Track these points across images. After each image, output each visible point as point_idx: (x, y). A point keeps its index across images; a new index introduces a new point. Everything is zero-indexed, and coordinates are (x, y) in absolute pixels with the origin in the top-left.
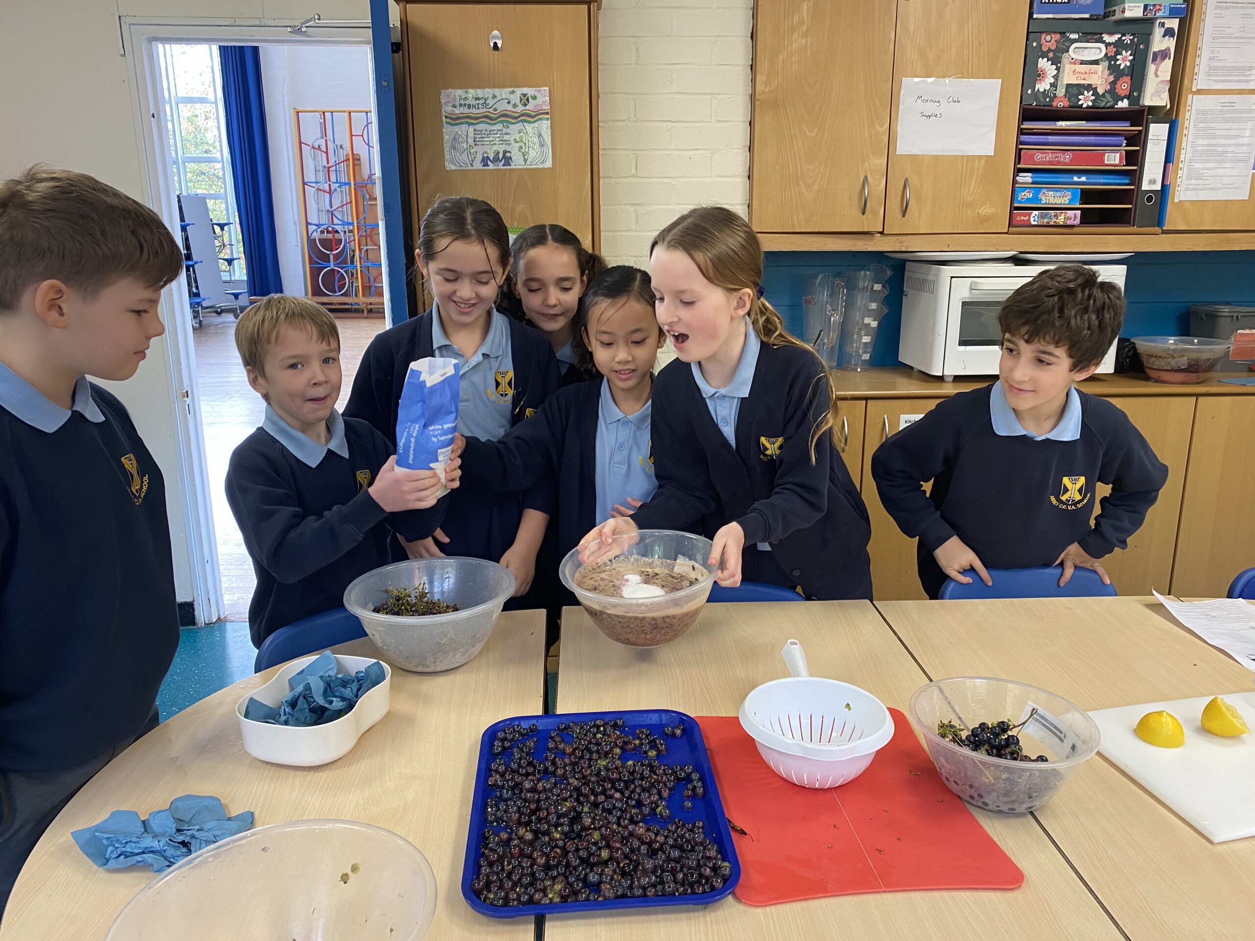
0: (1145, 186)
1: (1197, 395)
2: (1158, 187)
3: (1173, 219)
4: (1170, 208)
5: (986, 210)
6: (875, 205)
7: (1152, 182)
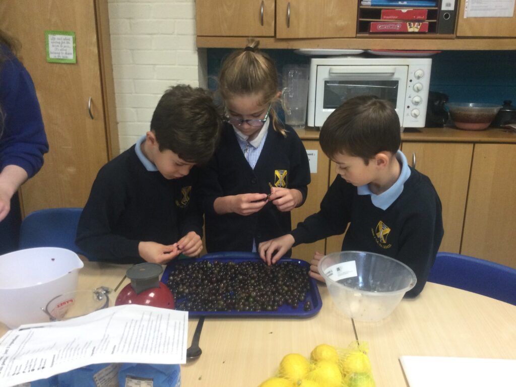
0: (444, 8)
1: (474, 143)
2: (452, 8)
3: (462, 28)
4: (460, 22)
5: (341, 23)
6: (269, 19)
7: (448, 5)
